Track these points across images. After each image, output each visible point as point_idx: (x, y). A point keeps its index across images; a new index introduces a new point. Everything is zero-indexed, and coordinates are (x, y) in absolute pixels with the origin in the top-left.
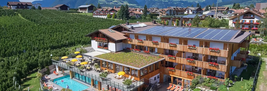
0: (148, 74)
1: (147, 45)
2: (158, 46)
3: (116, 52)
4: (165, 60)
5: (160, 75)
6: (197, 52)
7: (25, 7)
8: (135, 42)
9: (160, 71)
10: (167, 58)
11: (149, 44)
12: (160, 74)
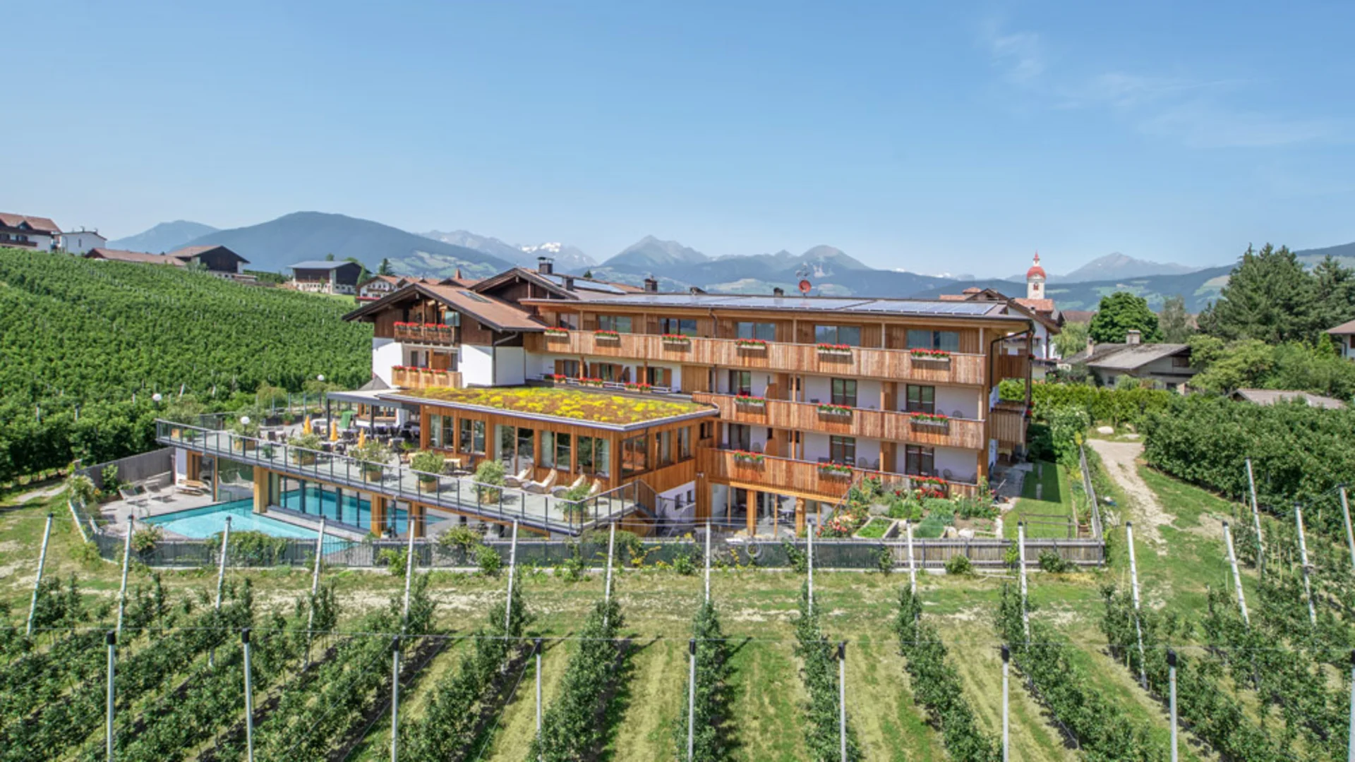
0: (651, 470)
1: (638, 352)
2: (689, 357)
3: (494, 387)
4: (718, 415)
5: (697, 490)
6: (859, 370)
7: (13, 237)
8: (583, 343)
9: (696, 470)
10: (727, 408)
11: (646, 347)
12: (697, 485)
